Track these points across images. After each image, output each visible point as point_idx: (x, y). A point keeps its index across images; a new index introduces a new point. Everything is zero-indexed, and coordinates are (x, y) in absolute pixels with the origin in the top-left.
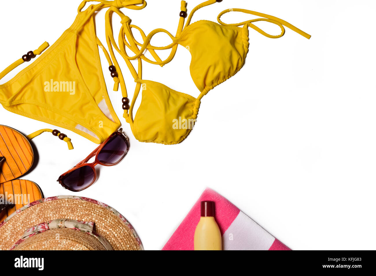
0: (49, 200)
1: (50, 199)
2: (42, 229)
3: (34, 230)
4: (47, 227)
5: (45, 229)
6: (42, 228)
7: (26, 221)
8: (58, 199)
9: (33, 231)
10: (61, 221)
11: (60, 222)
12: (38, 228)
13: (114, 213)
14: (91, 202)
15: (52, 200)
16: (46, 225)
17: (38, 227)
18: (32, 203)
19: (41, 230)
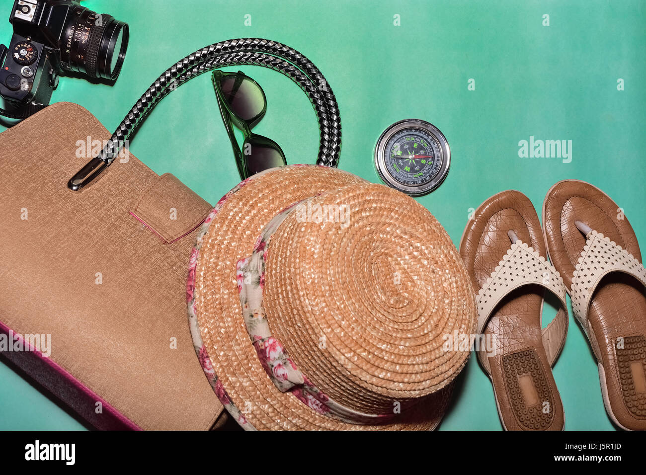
0: (210, 363)
1: (207, 362)
2: (277, 348)
3: (281, 364)
4: (271, 341)
5: (274, 342)
6: (274, 349)
7: (261, 396)
8: (204, 346)
9: (285, 363)
10: (252, 316)
11: (254, 318)
12: (277, 357)
13: (205, 234)
14: (195, 280)
15: (208, 357)
16: (267, 345)
17: (275, 358)
18: (222, 396)
19: (279, 349)
